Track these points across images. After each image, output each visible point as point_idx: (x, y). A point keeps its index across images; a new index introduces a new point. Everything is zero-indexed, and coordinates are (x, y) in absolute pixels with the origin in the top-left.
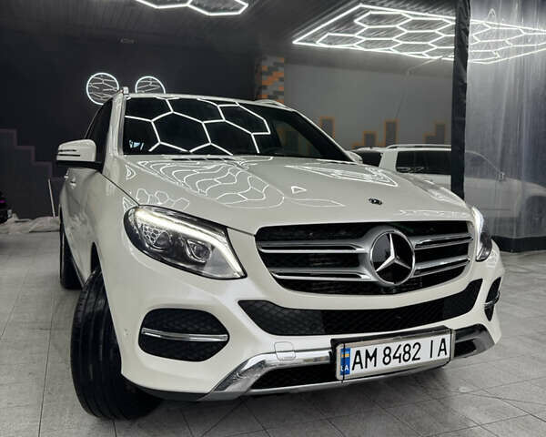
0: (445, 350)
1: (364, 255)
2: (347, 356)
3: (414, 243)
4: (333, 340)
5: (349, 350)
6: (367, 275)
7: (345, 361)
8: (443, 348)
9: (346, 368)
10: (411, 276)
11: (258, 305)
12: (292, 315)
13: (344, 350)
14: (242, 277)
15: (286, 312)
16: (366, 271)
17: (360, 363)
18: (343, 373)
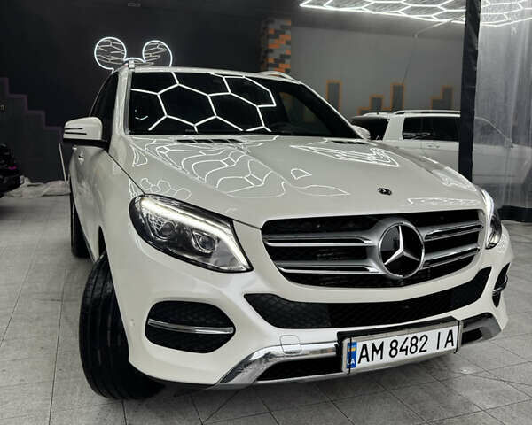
0: (452, 341)
1: (372, 248)
2: (353, 350)
3: (423, 234)
4: (339, 334)
5: (355, 344)
6: (375, 268)
7: (351, 355)
8: (450, 339)
9: (353, 362)
10: (420, 268)
11: (264, 299)
12: (298, 309)
13: (350, 344)
14: (248, 271)
15: (292, 305)
16: (374, 264)
17: (367, 356)
18: (349, 367)
